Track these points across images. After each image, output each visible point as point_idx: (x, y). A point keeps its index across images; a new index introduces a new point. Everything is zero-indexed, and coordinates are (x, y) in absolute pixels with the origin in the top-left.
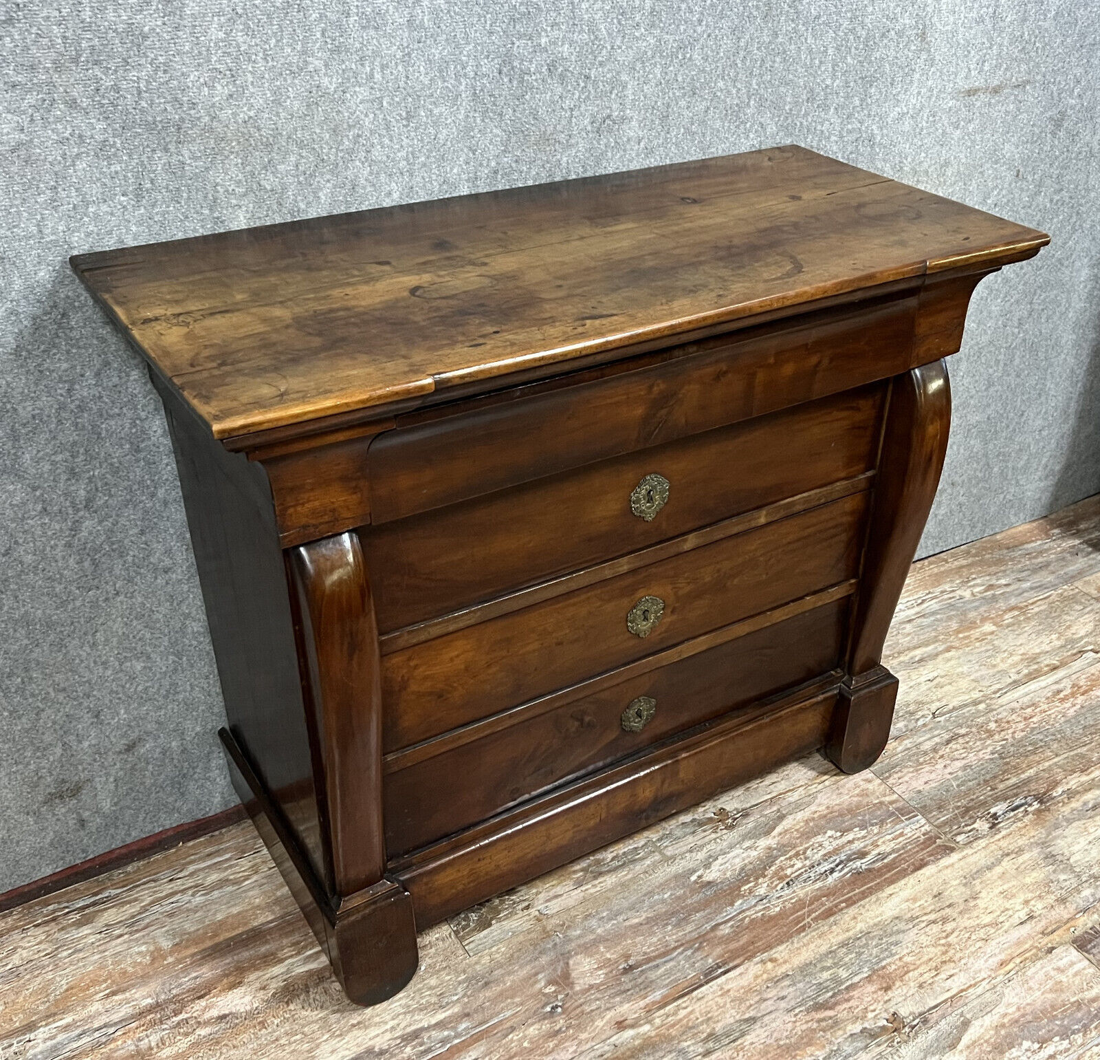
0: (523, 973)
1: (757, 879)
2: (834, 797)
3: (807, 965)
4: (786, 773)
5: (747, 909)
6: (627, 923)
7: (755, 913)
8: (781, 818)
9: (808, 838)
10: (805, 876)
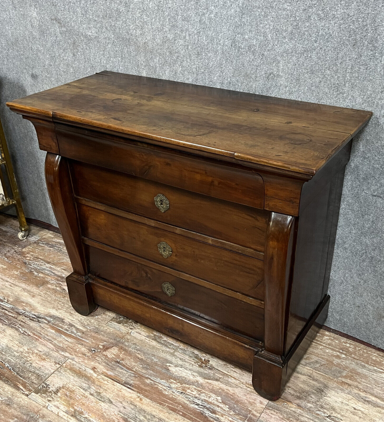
0: (105, 338)
1: (179, 383)
2: (242, 394)
3: (144, 411)
4: (244, 374)
5: (162, 385)
6: (137, 355)
7: (160, 387)
8: (217, 380)
9: (211, 392)
10: (189, 397)
